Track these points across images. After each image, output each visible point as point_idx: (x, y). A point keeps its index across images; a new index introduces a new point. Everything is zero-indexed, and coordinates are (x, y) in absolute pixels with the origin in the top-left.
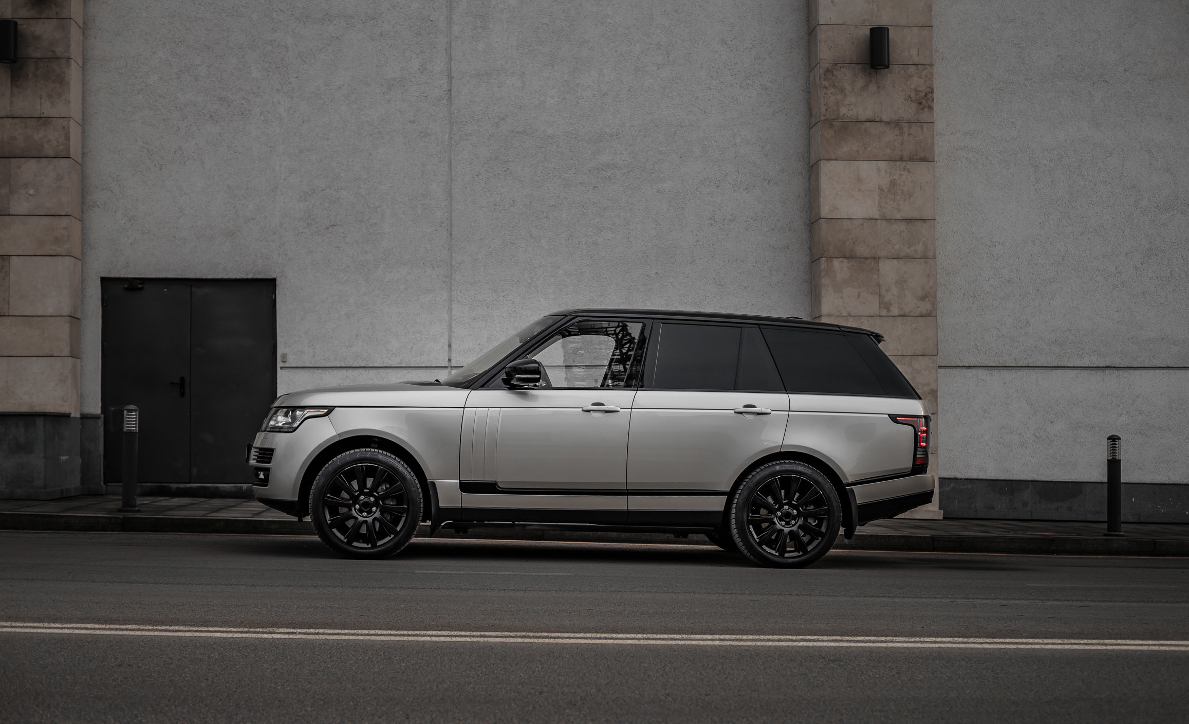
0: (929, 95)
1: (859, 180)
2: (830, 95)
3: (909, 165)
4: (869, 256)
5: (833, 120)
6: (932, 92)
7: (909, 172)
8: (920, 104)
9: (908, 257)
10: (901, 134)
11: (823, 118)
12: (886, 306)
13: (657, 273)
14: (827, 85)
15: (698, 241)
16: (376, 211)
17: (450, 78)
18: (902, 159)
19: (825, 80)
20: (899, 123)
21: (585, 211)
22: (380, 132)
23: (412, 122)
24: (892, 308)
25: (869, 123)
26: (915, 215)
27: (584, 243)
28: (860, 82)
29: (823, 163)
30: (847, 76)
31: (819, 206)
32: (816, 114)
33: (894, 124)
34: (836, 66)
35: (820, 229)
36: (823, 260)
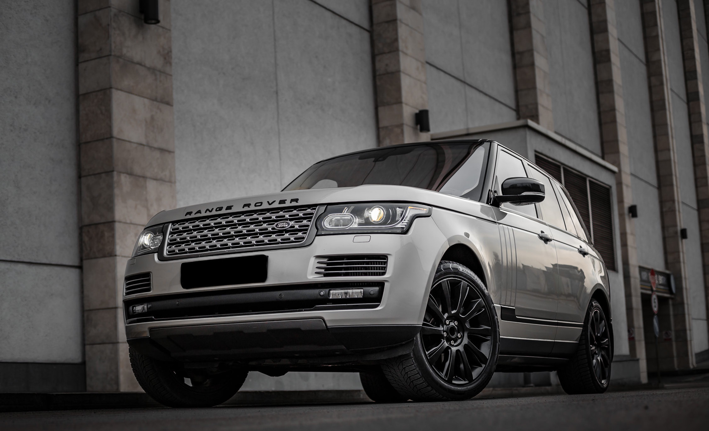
0: (170, 54)
1: (134, 111)
2: (117, 35)
3: (162, 106)
4: (140, 175)
5: (119, 57)
6: (171, 52)
7: (161, 111)
8: (165, 58)
9: (162, 180)
10: (156, 79)
11: (113, 54)
14: (115, 27)
18: (156, 99)
19: (114, 22)
20: (155, 71)
25: (138, 65)
28: (134, 30)
29: (114, 91)
30: (126, 23)
31: (110, 127)
32: (101, 49)
33: (153, 70)
34: (120, 11)
35: (111, 147)
36: (115, 173)
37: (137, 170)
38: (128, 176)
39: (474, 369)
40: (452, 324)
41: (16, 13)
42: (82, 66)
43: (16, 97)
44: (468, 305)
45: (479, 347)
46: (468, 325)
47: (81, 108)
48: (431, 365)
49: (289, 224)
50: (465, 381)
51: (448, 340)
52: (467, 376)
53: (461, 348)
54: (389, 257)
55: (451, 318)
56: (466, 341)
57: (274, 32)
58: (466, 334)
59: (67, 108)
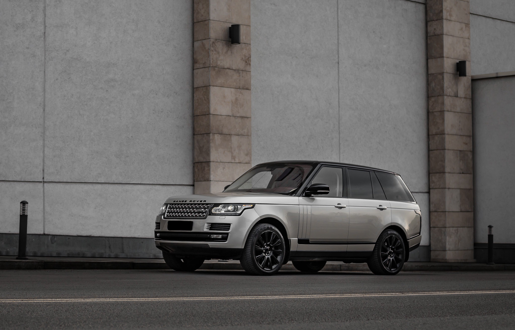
0: (249, 58)
1: (224, 97)
2: (214, 54)
3: (243, 91)
4: (228, 134)
5: (215, 67)
6: (250, 57)
7: (242, 94)
8: (246, 62)
9: (242, 135)
10: (240, 76)
11: (211, 66)
12: (234, 158)
13: (132, 136)
14: (213, 49)
15: (148, 121)
16: (11, 95)
17: (45, 27)
18: (239, 88)
19: (212, 47)
20: (239, 71)
21: (103, 102)
22: (12, 52)
23: (28, 48)
24: (236, 159)
25: (228, 70)
26: (244, 115)
27: (102, 119)
28: (225, 49)
29: (211, 87)
30: (220, 46)
31: (209, 108)
32: (205, 63)
33: (237, 71)
34: (216, 40)
35: (209, 119)
36: (211, 134)
37: (225, 131)
38: (219, 135)
39: (273, 265)
40: (267, 248)
41: (157, 47)
42: (195, 71)
43: (156, 94)
44: (274, 241)
45: (277, 258)
46: (273, 249)
47: (195, 95)
48: (257, 261)
49: (201, 210)
50: (269, 269)
51: (265, 253)
52: (270, 267)
53: (269, 257)
54: (231, 224)
55: (267, 245)
56: (272, 254)
57: (338, 21)
58: (272, 252)
59: (188, 96)
